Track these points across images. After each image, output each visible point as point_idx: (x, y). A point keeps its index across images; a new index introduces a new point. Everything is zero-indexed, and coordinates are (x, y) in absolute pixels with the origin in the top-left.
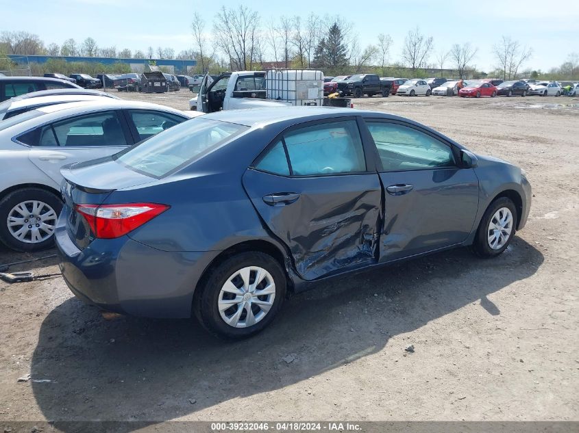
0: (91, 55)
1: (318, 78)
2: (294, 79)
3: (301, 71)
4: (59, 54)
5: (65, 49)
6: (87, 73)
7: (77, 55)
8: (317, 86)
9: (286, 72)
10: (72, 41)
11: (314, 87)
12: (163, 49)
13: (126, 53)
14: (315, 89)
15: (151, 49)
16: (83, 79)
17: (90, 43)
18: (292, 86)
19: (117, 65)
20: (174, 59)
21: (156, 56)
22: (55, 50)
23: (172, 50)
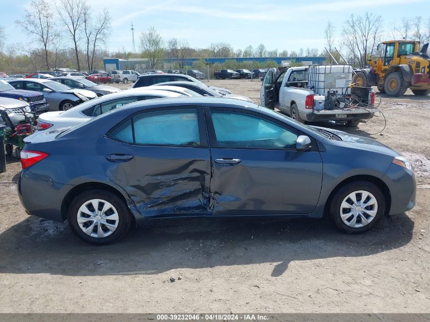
0: (261, 55)
1: (346, 71)
2: (324, 72)
3: (330, 66)
4: (242, 56)
5: (246, 52)
6: (247, 68)
7: (252, 57)
8: (344, 78)
9: (317, 67)
10: (251, 47)
11: (341, 78)
12: (311, 49)
13: (285, 53)
14: (343, 80)
15: (302, 50)
16: (244, 73)
17: (262, 47)
18: (322, 78)
19: (268, 62)
20: (318, 56)
21: (304, 55)
22: (239, 54)
23: (317, 50)
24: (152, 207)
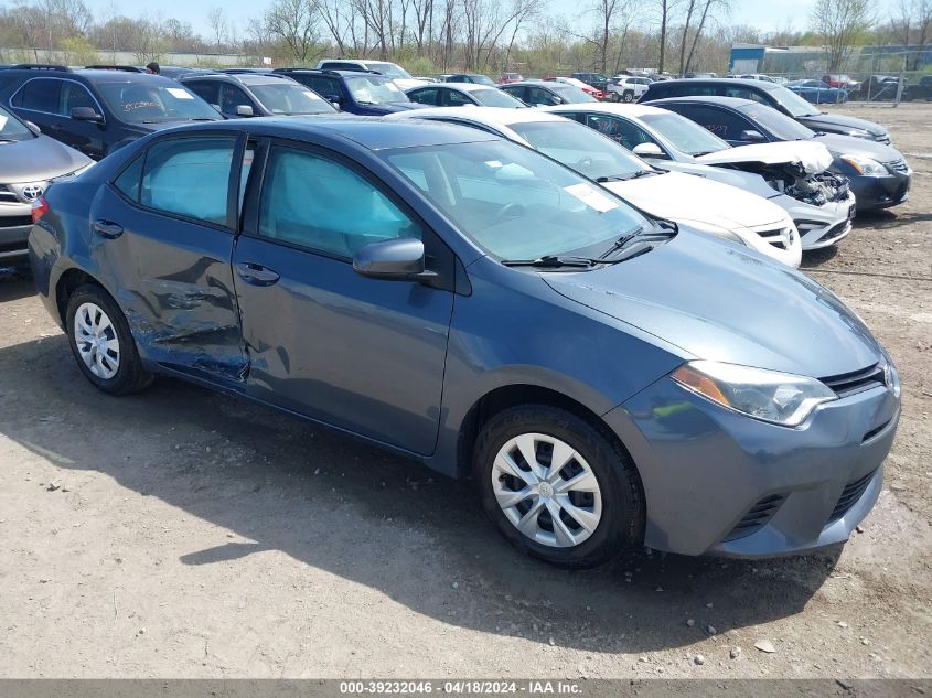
24: (161, 342)
